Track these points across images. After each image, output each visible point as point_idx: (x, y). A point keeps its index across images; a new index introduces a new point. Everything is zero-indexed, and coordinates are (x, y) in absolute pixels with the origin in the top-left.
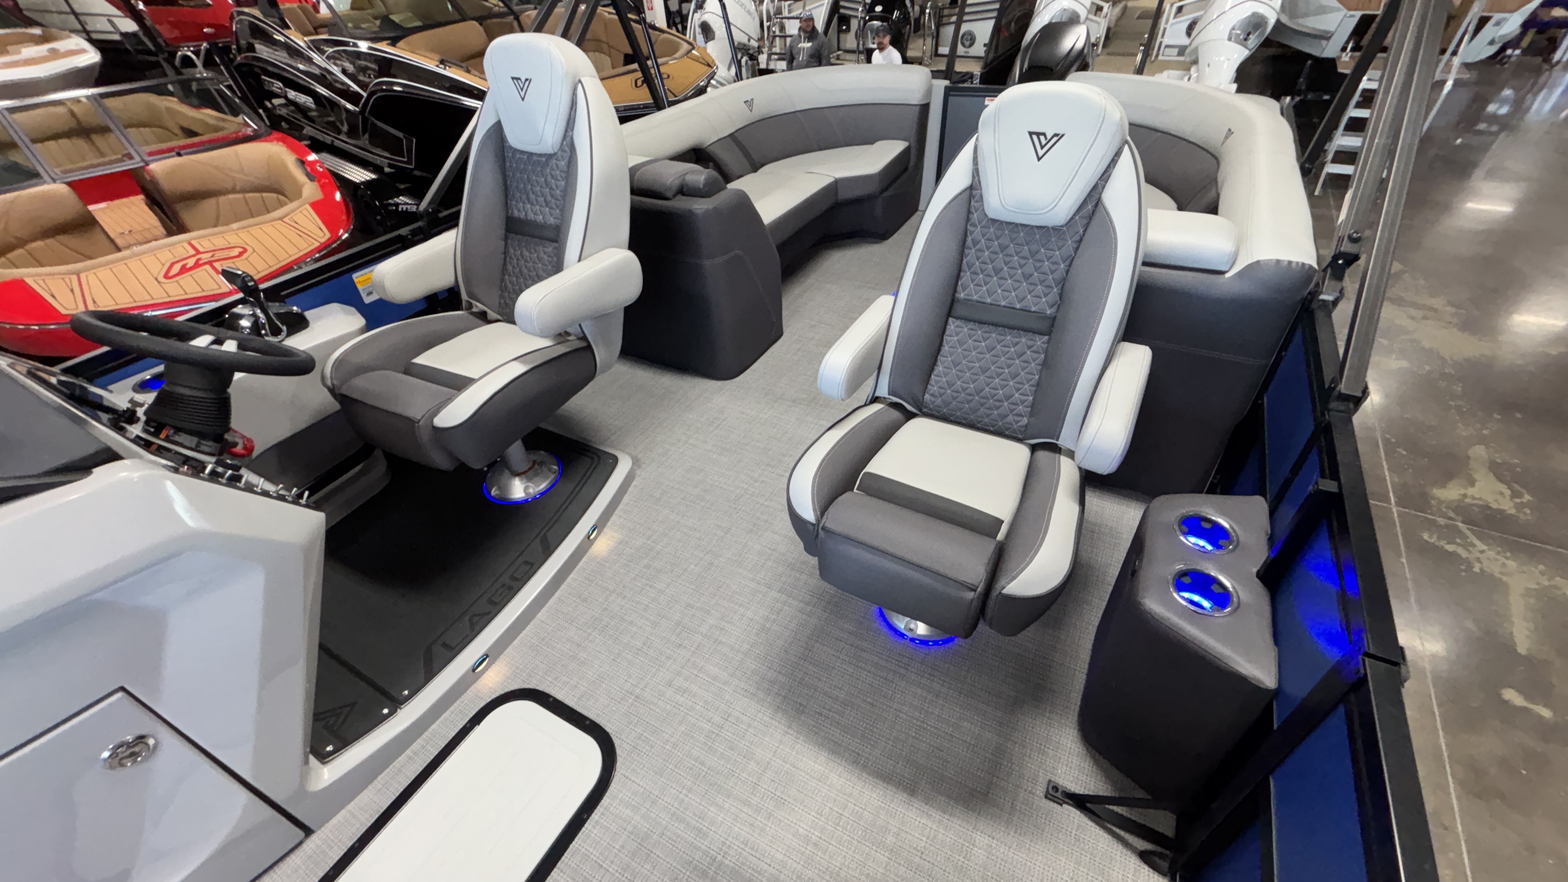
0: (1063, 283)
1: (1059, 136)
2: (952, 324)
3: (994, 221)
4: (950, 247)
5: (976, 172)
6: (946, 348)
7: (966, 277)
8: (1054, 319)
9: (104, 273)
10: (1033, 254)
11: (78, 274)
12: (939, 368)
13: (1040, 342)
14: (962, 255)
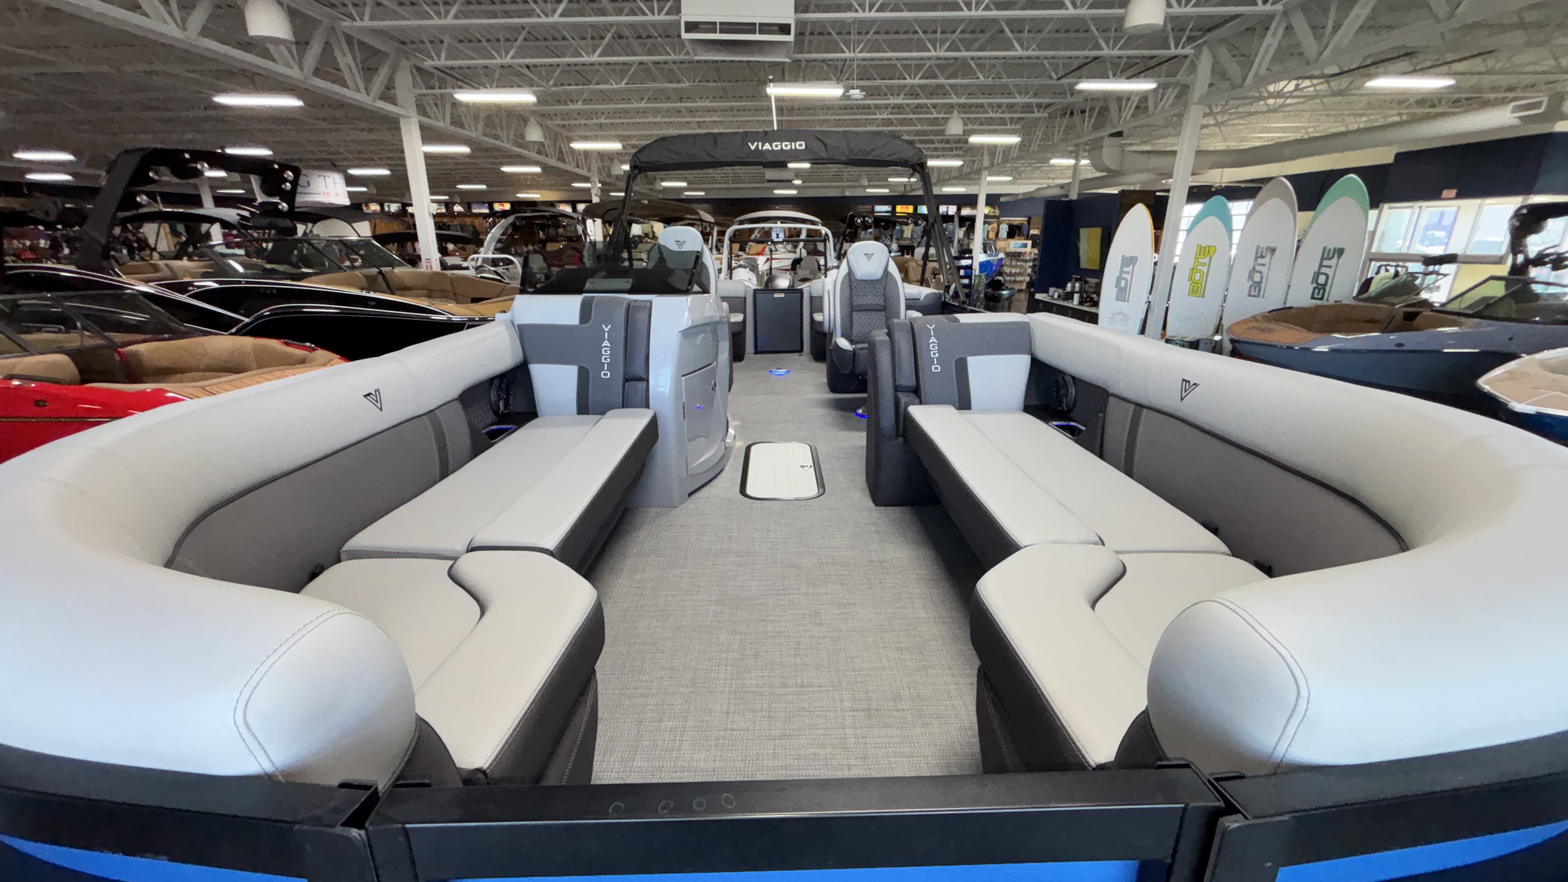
0: (884, 295)
1: (873, 254)
2: (854, 314)
3: (859, 280)
4: (847, 290)
5: (850, 268)
6: (855, 321)
7: (855, 298)
8: (885, 306)
10: (874, 287)
12: (854, 328)
13: (883, 313)
14: (851, 293)
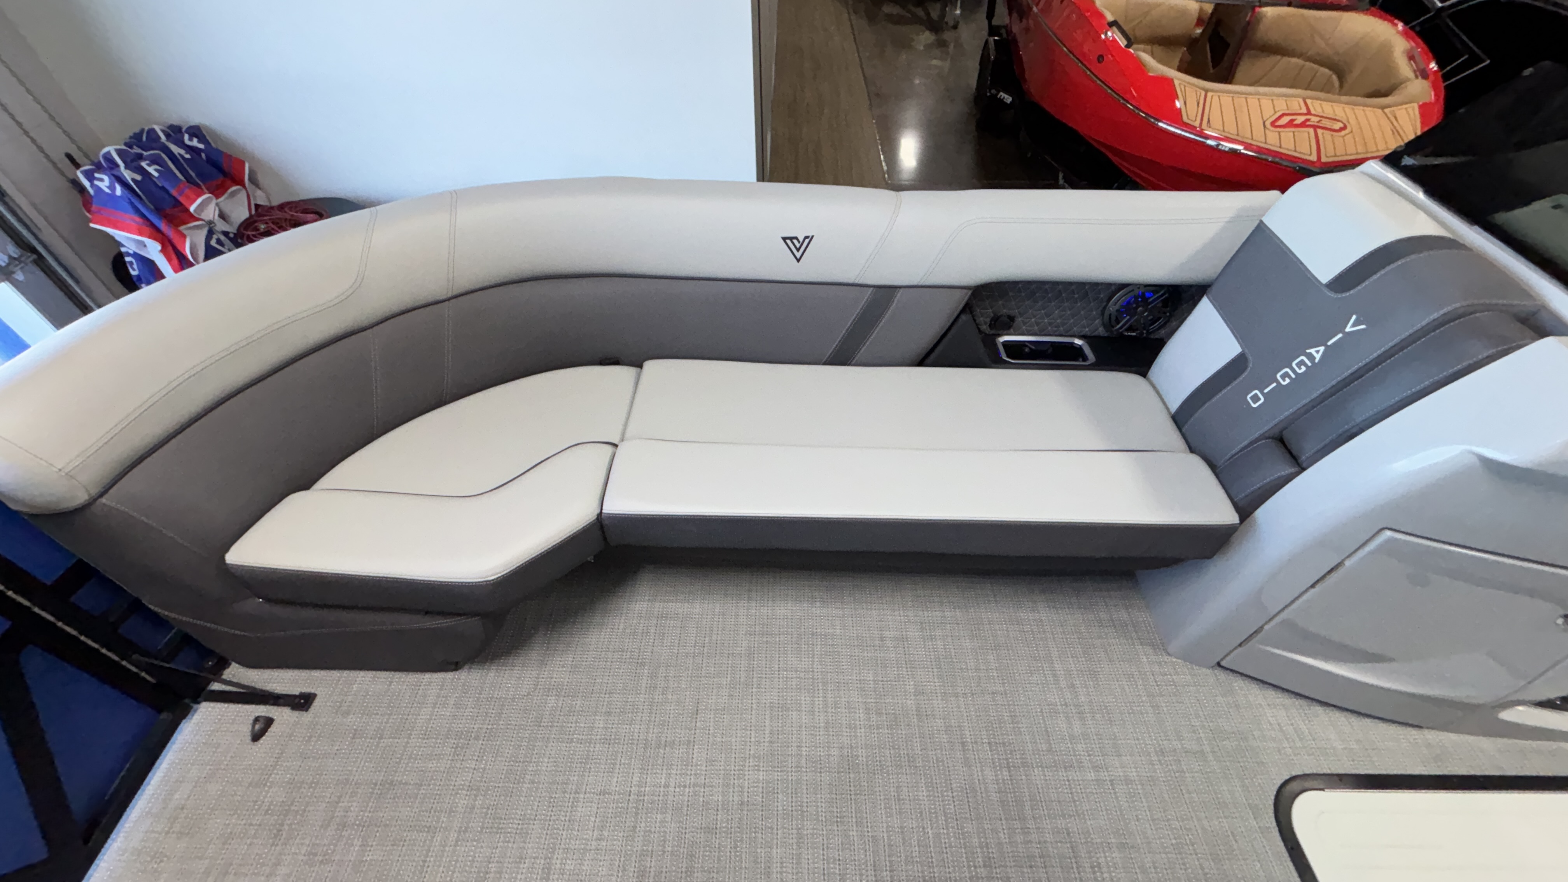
9: (1226, 99)
11: (1207, 91)
